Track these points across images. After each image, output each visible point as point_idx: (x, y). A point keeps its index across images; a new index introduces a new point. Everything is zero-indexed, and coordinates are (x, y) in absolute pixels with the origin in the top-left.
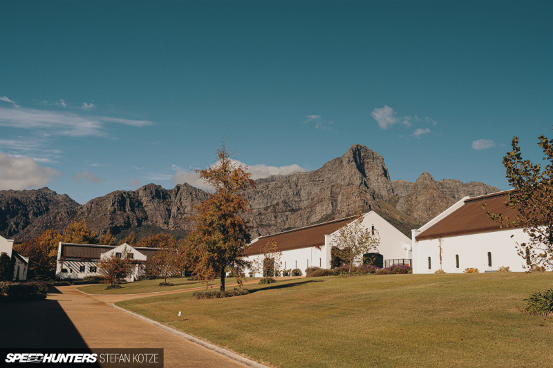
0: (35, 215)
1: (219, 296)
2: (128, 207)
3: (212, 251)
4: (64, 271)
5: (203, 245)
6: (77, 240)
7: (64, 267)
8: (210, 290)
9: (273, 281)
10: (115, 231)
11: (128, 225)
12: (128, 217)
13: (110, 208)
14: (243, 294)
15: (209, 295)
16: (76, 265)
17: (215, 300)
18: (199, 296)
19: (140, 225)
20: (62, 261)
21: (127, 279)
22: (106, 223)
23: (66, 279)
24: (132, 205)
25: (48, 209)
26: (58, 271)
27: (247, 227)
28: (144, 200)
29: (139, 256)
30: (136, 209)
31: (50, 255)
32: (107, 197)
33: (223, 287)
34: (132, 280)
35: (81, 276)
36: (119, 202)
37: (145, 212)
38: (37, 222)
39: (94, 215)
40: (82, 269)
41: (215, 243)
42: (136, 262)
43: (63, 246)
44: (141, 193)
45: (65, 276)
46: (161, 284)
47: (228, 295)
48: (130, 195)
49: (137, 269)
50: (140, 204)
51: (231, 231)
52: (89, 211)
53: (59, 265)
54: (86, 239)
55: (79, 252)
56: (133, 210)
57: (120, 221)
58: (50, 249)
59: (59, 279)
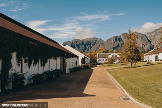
0: (93, 45)
1: (130, 68)
2: (118, 41)
3: (128, 56)
4: (99, 61)
5: (125, 55)
6: (102, 52)
7: (99, 60)
8: (128, 66)
9: (150, 63)
10: (115, 48)
11: (118, 46)
12: (118, 44)
13: (113, 41)
14: (136, 67)
15: (127, 68)
16: (102, 59)
17: (129, 69)
18: (125, 68)
19: (122, 46)
20: (98, 58)
21: (115, 63)
22: (112, 46)
23: (100, 63)
24: (119, 40)
25: (96, 43)
26: (97, 61)
27: (138, 49)
28: (123, 38)
29: (118, 56)
30: (120, 41)
31: (95, 57)
32: (112, 38)
33: (131, 66)
34: (117, 63)
35: (103, 62)
36: (115, 39)
37: (123, 42)
38: (93, 47)
39: (108, 44)
40: (103, 60)
41: (128, 54)
42: (118, 58)
43: (98, 54)
44: (122, 36)
45: (99, 62)
46: (121, 64)
47: (132, 68)
48: (118, 37)
49: (118, 60)
50: (122, 39)
51: (132, 51)
52: (107, 42)
53: (97, 59)
54: (104, 52)
55: (102, 56)
56: (119, 41)
57: (116, 45)
58: (95, 55)
59: (98, 63)
